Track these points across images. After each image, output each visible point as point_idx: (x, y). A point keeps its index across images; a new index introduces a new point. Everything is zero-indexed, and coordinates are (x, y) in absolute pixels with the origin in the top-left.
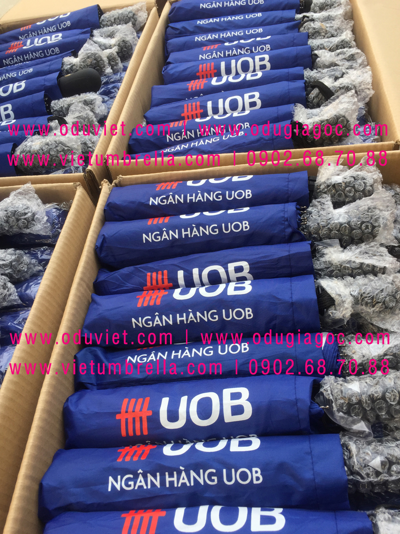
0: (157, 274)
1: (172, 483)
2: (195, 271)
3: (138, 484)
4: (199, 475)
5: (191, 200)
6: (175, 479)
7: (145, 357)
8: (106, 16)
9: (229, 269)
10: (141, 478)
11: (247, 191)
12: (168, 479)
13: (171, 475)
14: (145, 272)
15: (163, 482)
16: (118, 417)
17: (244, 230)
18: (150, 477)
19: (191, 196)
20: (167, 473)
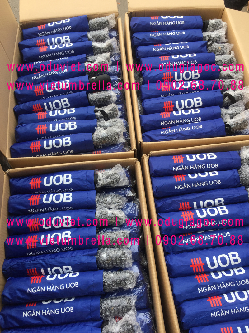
0: (184, 203)
1: (220, 287)
2: (201, 202)
3: (209, 289)
4: (229, 284)
5: (192, 168)
6: (221, 286)
7: (190, 240)
8: (91, 21)
9: (216, 201)
10: (209, 287)
11: (216, 164)
12: (218, 287)
13: (219, 285)
14: (178, 202)
15: (217, 287)
16: (191, 266)
17: (219, 183)
18: (212, 287)
19: (192, 166)
20: (218, 285)
